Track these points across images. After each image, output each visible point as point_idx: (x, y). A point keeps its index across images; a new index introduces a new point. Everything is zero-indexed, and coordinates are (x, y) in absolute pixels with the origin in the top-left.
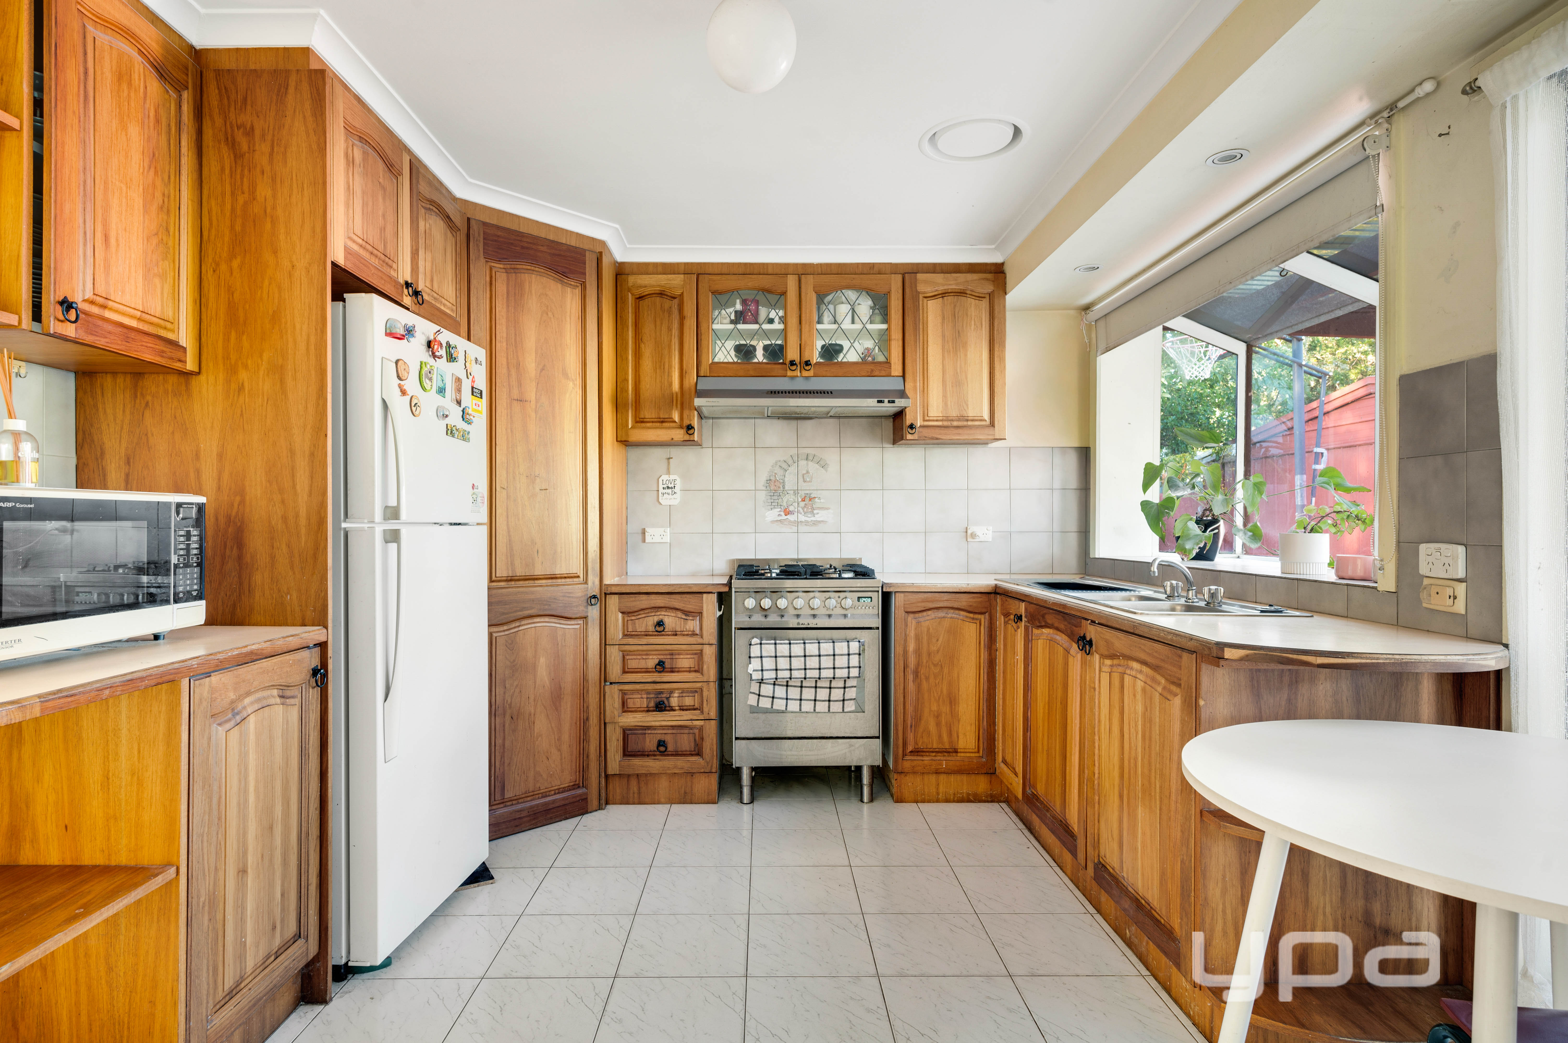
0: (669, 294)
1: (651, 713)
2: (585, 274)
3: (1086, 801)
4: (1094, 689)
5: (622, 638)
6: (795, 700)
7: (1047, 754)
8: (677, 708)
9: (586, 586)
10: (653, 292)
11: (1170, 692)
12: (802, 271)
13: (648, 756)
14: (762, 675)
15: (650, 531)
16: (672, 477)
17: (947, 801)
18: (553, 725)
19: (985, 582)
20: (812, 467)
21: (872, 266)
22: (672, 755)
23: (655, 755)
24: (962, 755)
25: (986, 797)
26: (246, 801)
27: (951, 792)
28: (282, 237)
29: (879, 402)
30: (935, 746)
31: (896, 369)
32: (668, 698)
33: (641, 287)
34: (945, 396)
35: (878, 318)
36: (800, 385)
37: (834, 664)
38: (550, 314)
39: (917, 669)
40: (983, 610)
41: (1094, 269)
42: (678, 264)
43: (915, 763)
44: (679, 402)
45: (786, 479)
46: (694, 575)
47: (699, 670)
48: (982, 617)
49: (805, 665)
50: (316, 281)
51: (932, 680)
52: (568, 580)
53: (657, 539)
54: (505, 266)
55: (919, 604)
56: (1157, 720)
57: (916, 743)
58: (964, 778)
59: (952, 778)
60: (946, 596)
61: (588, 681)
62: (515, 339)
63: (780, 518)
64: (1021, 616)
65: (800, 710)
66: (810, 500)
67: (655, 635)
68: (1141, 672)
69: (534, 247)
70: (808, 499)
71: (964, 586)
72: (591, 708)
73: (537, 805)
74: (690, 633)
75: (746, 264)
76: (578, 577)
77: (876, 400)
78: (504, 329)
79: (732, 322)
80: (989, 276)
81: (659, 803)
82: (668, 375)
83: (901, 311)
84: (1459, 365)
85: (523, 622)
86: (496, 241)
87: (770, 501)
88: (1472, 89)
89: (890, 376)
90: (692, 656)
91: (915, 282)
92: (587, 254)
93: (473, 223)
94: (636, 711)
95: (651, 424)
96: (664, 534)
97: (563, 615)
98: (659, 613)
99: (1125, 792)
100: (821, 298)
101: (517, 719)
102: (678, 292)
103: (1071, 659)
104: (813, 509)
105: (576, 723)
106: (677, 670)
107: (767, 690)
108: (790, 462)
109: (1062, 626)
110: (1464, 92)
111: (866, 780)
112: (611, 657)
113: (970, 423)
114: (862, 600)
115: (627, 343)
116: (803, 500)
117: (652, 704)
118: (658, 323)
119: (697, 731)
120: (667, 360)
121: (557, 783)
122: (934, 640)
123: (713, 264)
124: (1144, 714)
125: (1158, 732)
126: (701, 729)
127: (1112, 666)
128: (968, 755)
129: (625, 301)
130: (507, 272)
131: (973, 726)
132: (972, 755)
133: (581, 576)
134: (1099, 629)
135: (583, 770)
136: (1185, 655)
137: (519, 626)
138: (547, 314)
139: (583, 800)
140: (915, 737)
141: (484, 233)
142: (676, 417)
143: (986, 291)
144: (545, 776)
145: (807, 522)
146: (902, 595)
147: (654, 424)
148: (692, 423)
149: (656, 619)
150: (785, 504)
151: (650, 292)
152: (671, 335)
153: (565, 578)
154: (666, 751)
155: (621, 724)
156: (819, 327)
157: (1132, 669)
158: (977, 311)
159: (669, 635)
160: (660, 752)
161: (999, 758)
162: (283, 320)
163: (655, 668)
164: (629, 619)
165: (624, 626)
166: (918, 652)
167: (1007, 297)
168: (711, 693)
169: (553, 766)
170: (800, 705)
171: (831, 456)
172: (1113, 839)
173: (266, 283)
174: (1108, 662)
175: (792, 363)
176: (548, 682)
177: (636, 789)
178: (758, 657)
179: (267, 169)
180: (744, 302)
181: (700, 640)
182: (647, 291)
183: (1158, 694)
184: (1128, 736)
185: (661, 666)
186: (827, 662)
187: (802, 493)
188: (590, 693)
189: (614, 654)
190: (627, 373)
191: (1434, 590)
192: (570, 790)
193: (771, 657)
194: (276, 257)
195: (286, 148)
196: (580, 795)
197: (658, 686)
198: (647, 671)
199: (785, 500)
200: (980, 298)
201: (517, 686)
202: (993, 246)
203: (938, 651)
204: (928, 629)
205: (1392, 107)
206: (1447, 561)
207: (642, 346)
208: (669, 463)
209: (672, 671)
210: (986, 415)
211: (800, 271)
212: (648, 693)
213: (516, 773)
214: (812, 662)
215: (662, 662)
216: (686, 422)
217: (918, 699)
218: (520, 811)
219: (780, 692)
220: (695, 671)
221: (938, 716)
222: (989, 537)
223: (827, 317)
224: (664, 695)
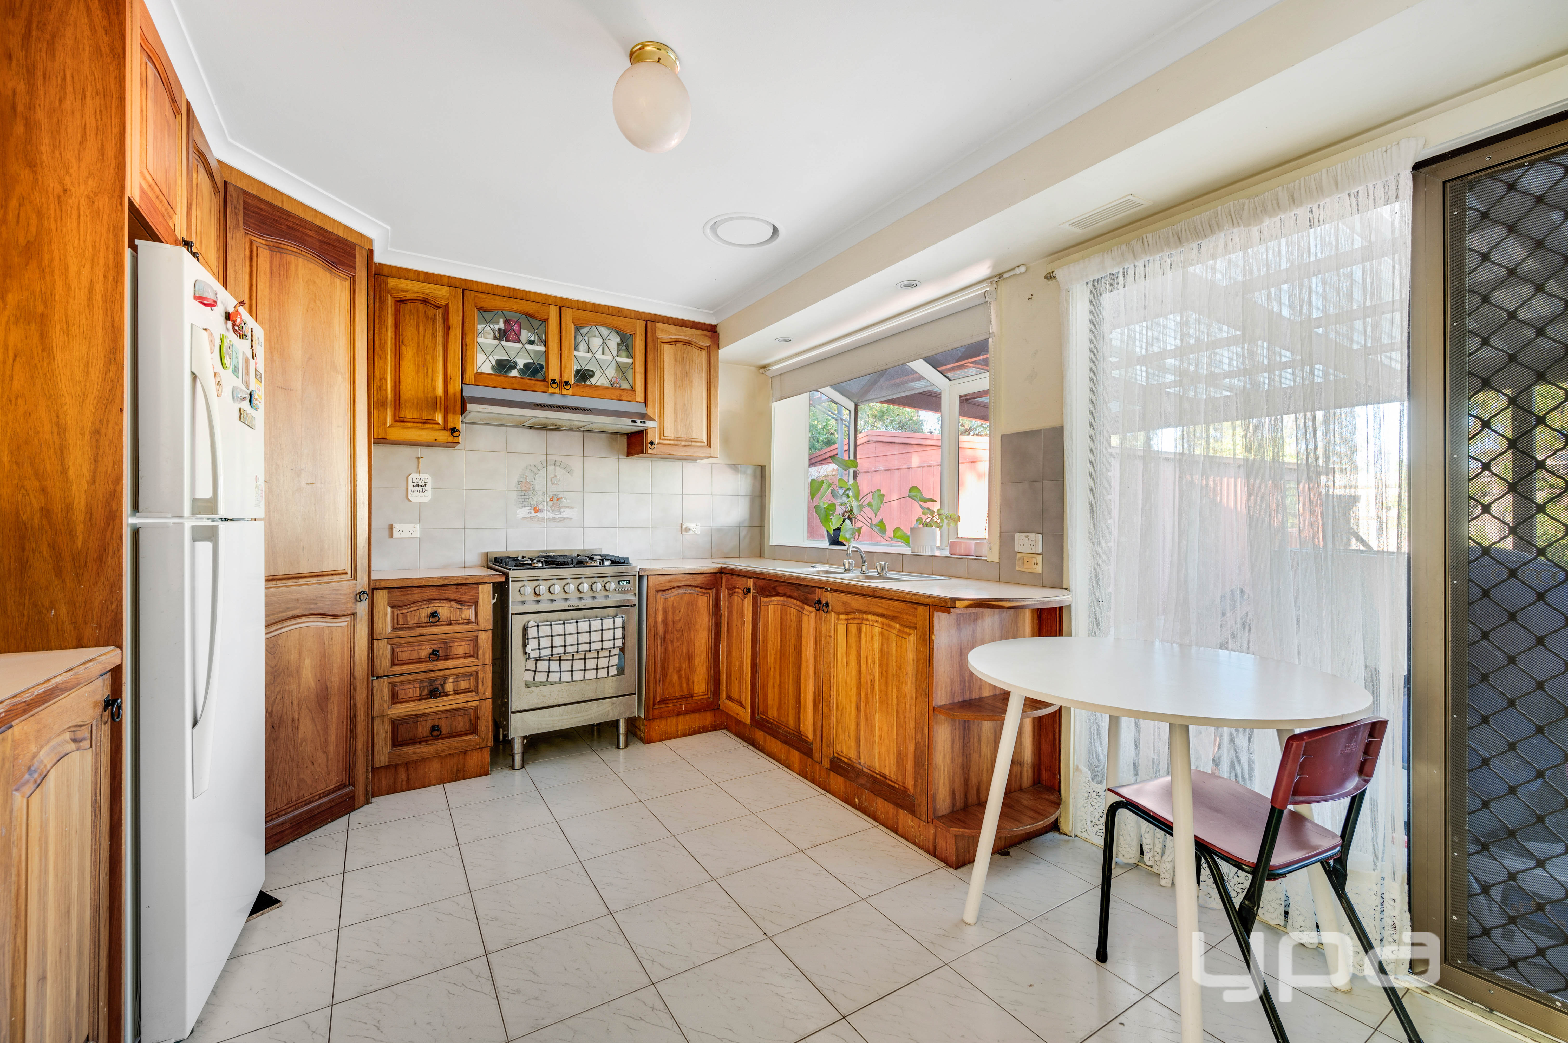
0: (433, 303)
1: (424, 701)
2: (355, 268)
3: (821, 717)
4: (831, 636)
5: (392, 631)
6: (567, 671)
7: (780, 687)
8: (451, 693)
9: (354, 582)
10: (415, 298)
11: (904, 632)
12: (563, 305)
13: (420, 742)
14: (540, 653)
15: (397, 527)
16: (423, 476)
17: (684, 735)
18: (319, 728)
19: (710, 565)
20: (560, 472)
21: (620, 310)
22: (446, 738)
23: (427, 741)
24: (696, 698)
25: (711, 727)
26: (46, 885)
27: (687, 728)
28: (45, 148)
29: (633, 421)
30: (677, 694)
31: (640, 397)
32: (442, 685)
33: (403, 291)
34: (676, 421)
35: (624, 353)
36: (557, 400)
37: (602, 638)
38: (318, 303)
39: (664, 635)
40: (713, 586)
41: (788, 341)
42: (441, 276)
43: (663, 710)
44: (442, 406)
45: (536, 482)
46: (445, 567)
47: (474, 655)
48: (710, 591)
49: (578, 641)
50: (105, 217)
51: (675, 643)
52: (335, 577)
53: (406, 535)
54: (268, 243)
55: (667, 584)
56: (894, 652)
57: (663, 694)
58: (697, 715)
59: (688, 717)
60: (686, 577)
61: (355, 678)
62: (279, 323)
63: (530, 515)
64: (750, 589)
65: (572, 679)
66: (557, 500)
67: (428, 626)
68: (876, 621)
69: (301, 229)
70: (556, 499)
71: (699, 568)
72: (359, 705)
73: (301, 814)
74: (465, 621)
75: (509, 289)
76: (346, 573)
77: (631, 420)
78: (267, 311)
79: (495, 338)
80: (708, 333)
81: (430, 785)
82: (432, 379)
83: (644, 350)
84: (1038, 431)
85: (286, 624)
86: (258, 214)
87: (521, 500)
88: (1050, 277)
89: (635, 402)
90: (467, 643)
91: (655, 330)
92: (357, 248)
93: (230, 188)
94: (407, 702)
95: (412, 424)
96: (414, 529)
97: (330, 613)
98: (432, 605)
99: (863, 704)
100: (578, 329)
101: (279, 727)
102: (444, 303)
103: (805, 618)
104: (560, 508)
105: (343, 722)
106: (451, 657)
107: (543, 666)
108: (540, 467)
109: (795, 594)
110: (1046, 278)
111: (622, 730)
112: (378, 651)
113: (693, 444)
114: (621, 583)
115: (386, 343)
116: (551, 500)
117: (426, 692)
118: (421, 328)
119: (472, 712)
120: (430, 365)
121: (322, 788)
122: (677, 612)
123: (477, 282)
124: (881, 650)
125: (894, 660)
126: (476, 709)
127: (847, 619)
128: (700, 697)
129: (383, 302)
130: (270, 250)
131: (705, 675)
132: (703, 697)
133: (349, 572)
134: (835, 594)
135: (350, 769)
136: (920, 608)
137: (282, 628)
138: (315, 302)
139: (349, 798)
140: (663, 690)
141: (244, 202)
142: (439, 418)
143: (705, 345)
144: (309, 782)
145: (554, 518)
146: (654, 577)
147: (415, 424)
148: (456, 426)
149: (430, 611)
150: (534, 503)
151: (412, 298)
152: (436, 342)
153: (332, 575)
154: (440, 734)
155: (390, 716)
156: (576, 353)
157: (867, 620)
158: (700, 358)
159: (443, 625)
160: (435, 736)
161: (723, 695)
162: (46, 257)
163: (429, 658)
164: (399, 612)
165: (393, 619)
166: (665, 622)
167: (720, 351)
168: (487, 676)
169: (318, 769)
170: (572, 675)
171: (576, 464)
172: (850, 739)
173: (14, 203)
174: (843, 617)
175: (553, 381)
176: (313, 684)
177: (404, 777)
178: (535, 638)
179: (18, 54)
180: (507, 322)
181: (475, 627)
182: (409, 296)
183: (894, 636)
184: (865, 666)
185: (435, 655)
186: (596, 636)
187: (550, 494)
188: (358, 689)
189: (383, 649)
190: (385, 372)
191: (1026, 560)
192: (336, 791)
193: (547, 636)
194: (35, 173)
195: (53, 36)
196: (347, 794)
197: (432, 675)
198: (419, 661)
199: (535, 500)
200: (702, 349)
201: (279, 692)
202: (712, 312)
203: (680, 620)
204: (673, 605)
205: (1000, 276)
206: (1032, 543)
207: (403, 348)
208: (419, 462)
209: (446, 658)
210: (705, 439)
211: (560, 304)
212: (420, 681)
213: (278, 785)
214: (584, 638)
215: (436, 651)
216: (450, 425)
217: (665, 659)
218: (282, 824)
219: (555, 666)
220: (471, 656)
221: (679, 671)
222: (698, 531)
223: (582, 346)
224: (439, 682)
